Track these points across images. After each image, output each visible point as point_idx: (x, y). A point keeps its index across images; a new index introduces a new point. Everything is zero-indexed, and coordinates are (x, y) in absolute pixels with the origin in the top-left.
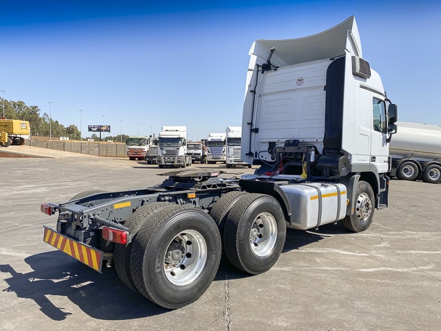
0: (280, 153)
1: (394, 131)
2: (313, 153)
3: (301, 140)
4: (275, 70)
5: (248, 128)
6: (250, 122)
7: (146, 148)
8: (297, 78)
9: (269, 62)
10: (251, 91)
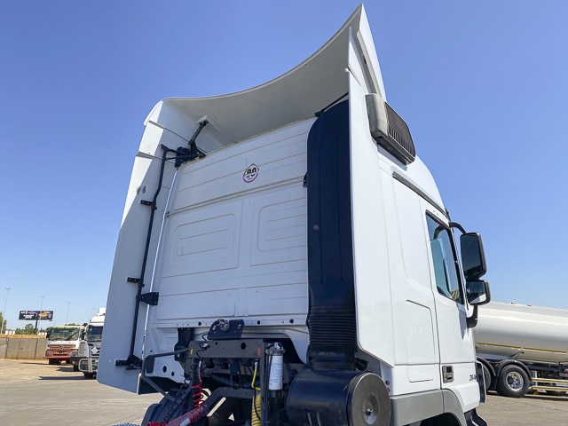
0: (197, 360)
1: (482, 298)
2: (277, 361)
3: (248, 321)
4: (200, 157)
5: (132, 290)
6: (137, 275)
7: (77, 343)
8: (245, 168)
9: (192, 144)
10: (144, 203)
